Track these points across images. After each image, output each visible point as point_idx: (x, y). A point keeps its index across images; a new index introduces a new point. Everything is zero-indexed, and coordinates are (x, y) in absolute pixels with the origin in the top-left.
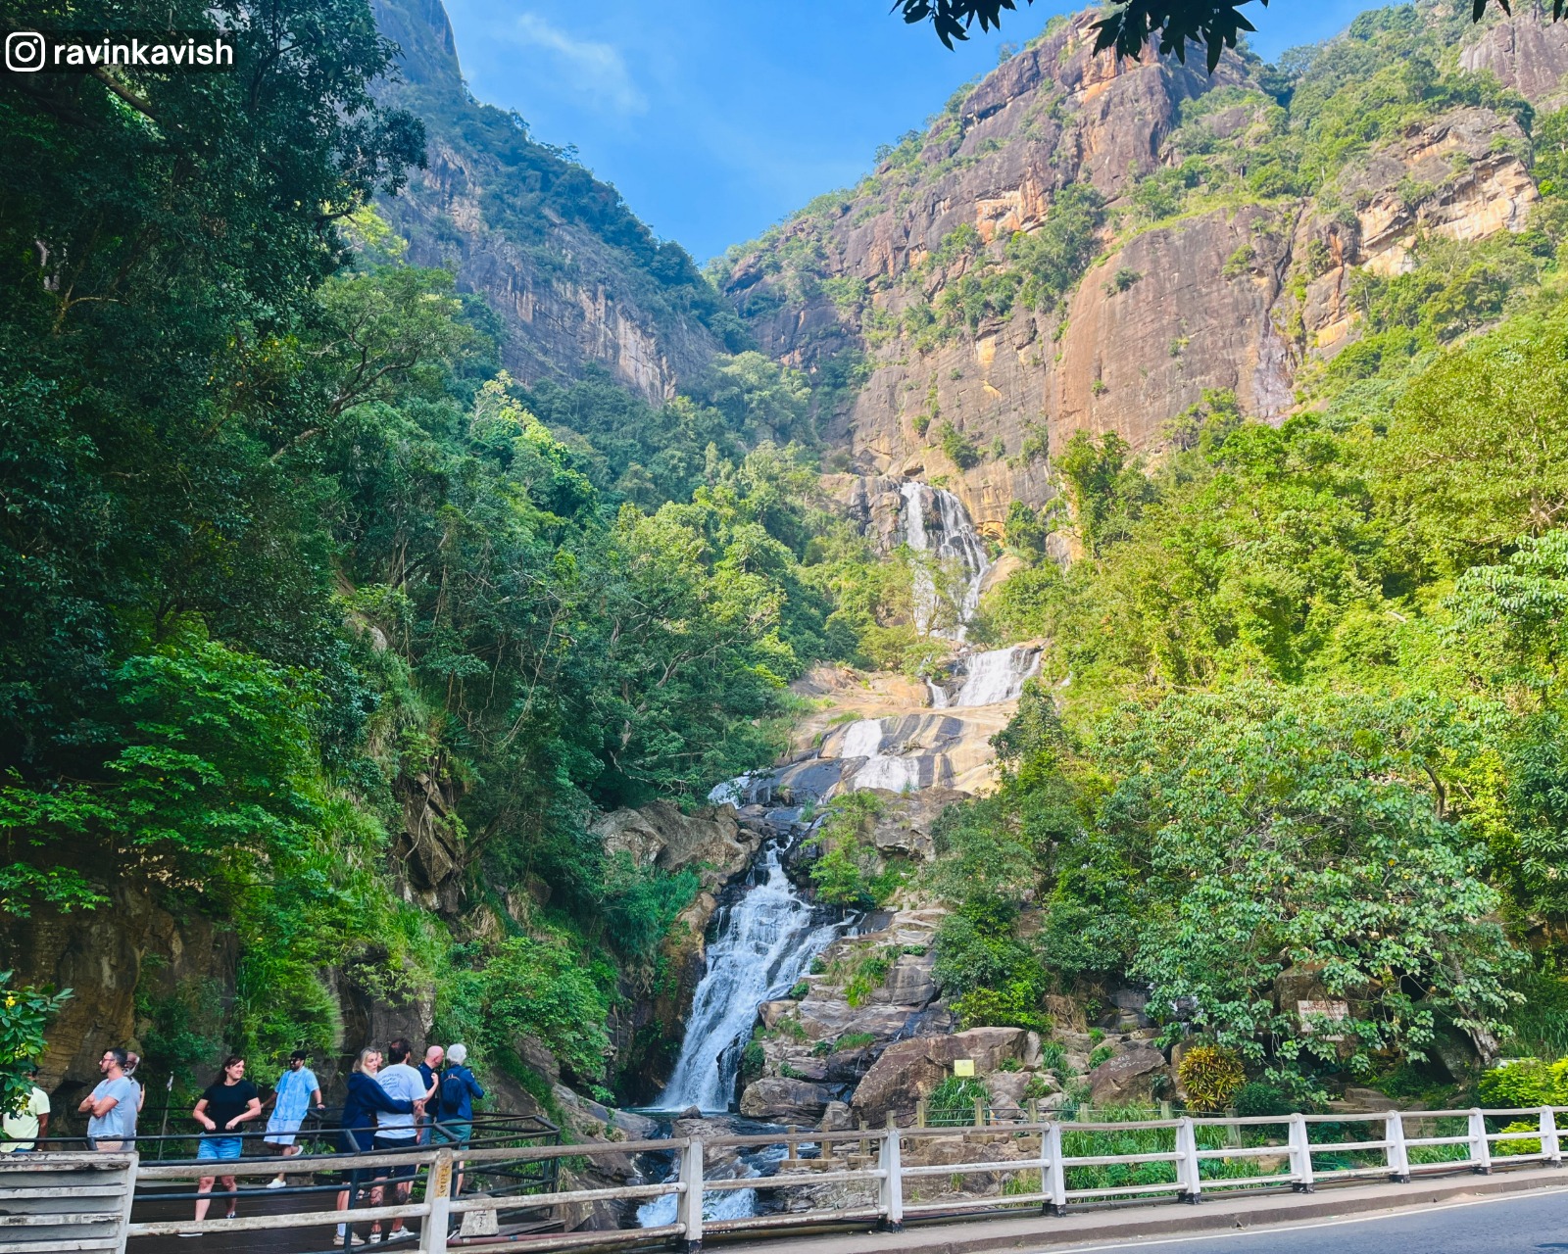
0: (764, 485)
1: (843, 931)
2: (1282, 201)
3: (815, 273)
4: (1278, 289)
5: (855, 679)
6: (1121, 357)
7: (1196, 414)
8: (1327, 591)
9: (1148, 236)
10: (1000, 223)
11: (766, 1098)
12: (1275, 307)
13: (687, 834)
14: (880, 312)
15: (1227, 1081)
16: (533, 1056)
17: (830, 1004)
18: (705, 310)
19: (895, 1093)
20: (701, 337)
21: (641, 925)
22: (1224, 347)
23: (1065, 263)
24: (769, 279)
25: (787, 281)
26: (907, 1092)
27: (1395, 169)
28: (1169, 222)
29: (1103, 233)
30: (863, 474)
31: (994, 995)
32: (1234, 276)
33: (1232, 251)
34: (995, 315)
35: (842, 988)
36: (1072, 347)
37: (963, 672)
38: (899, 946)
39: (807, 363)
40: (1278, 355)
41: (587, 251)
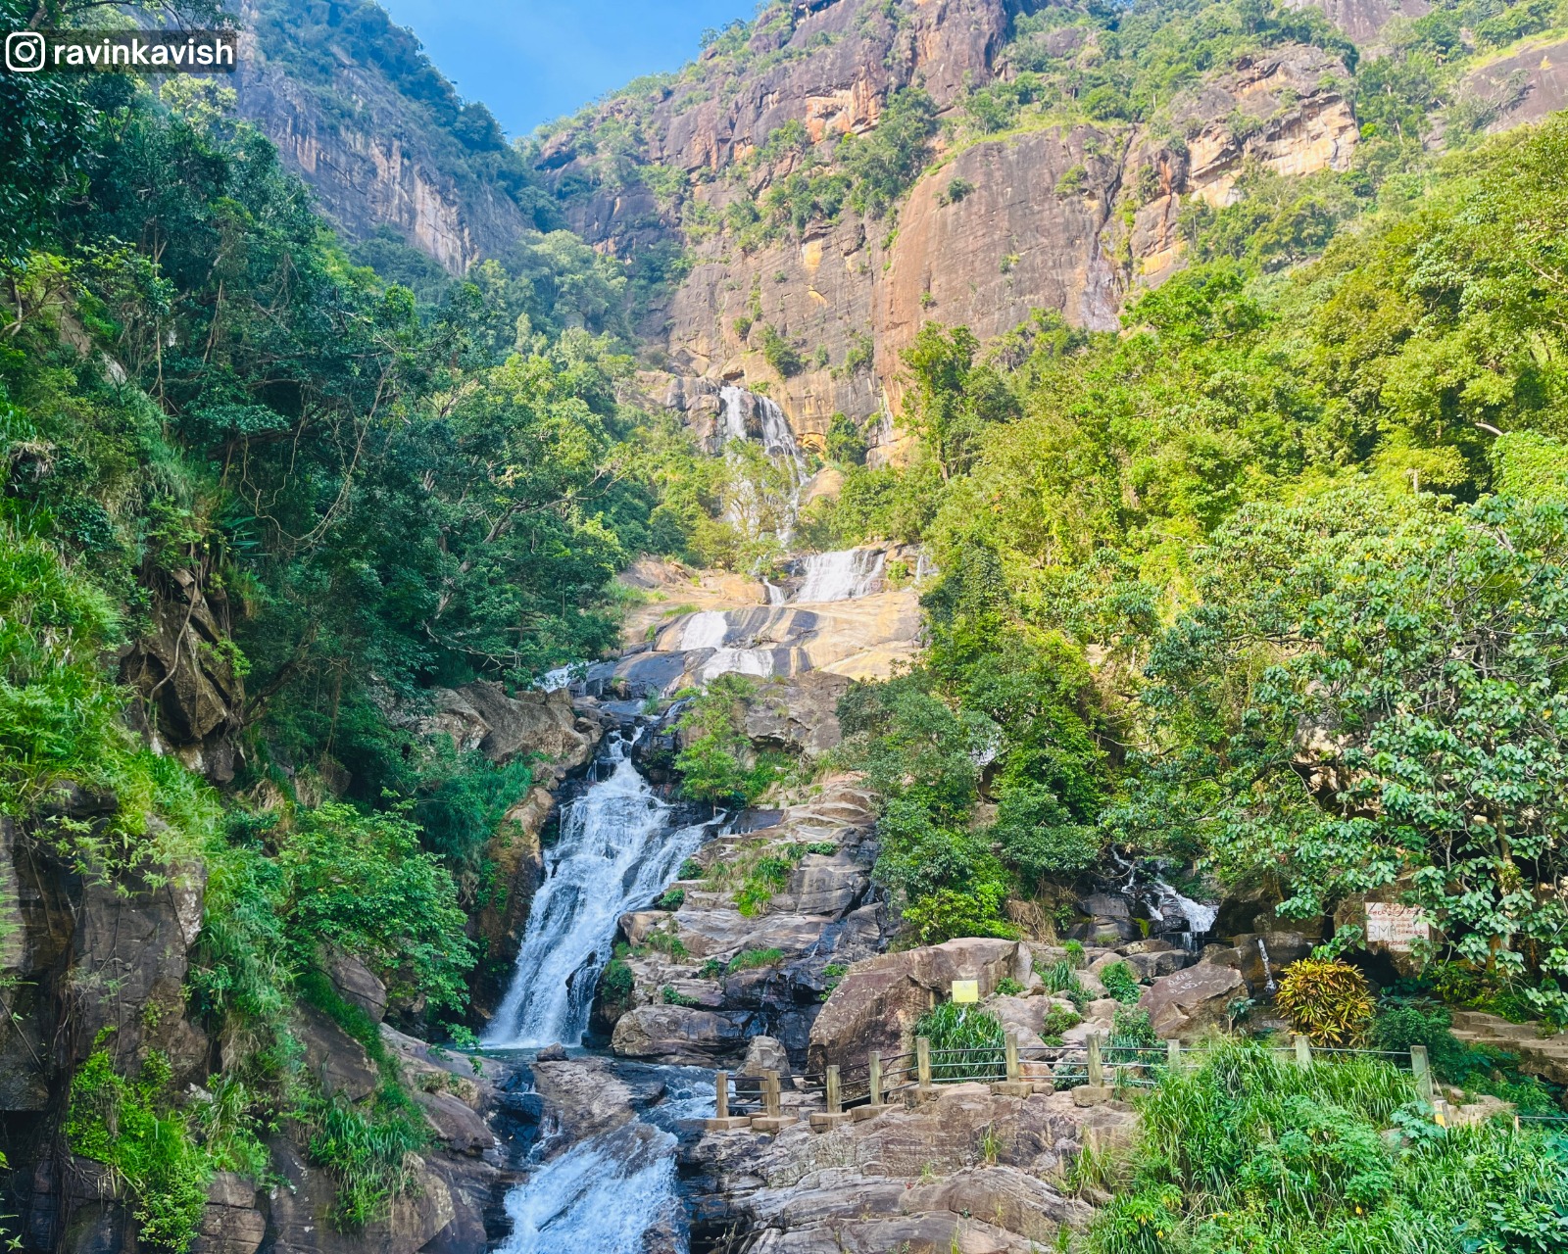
0: (582, 365)
1: (712, 832)
2: (1114, 124)
3: (633, 157)
4: (1107, 213)
5: (686, 575)
6: (950, 270)
7: (1023, 333)
8: (1267, 461)
9: (982, 148)
10: (831, 123)
11: (649, 1031)
12: (1105, 231)
13: (517, 719)
14: (702, 206)
15: (1355, 1007)
16: (351, 982)
17: (714, 914)
18: (513, 183)
19: (869, 1026)
20: (508, 211)
21: (462, 824)
22: (1054, 267)
23: (896, 169)
24: (583, 160)
25: (603, 163)
26: (885, 1024)
27: (1225, 100)
28: (1002, 136)
29: (934, 143)
30: (680, 374)
31: (962, 899)
32: (1066, 195)
33: (1065, 171)
34: (823, 218)
35: (729, 895)
36: (901, 257)
37: (801, 572)
38: (801, 844)
39: (622, 253)
40: (1105, 280)
41: (382, 101)
